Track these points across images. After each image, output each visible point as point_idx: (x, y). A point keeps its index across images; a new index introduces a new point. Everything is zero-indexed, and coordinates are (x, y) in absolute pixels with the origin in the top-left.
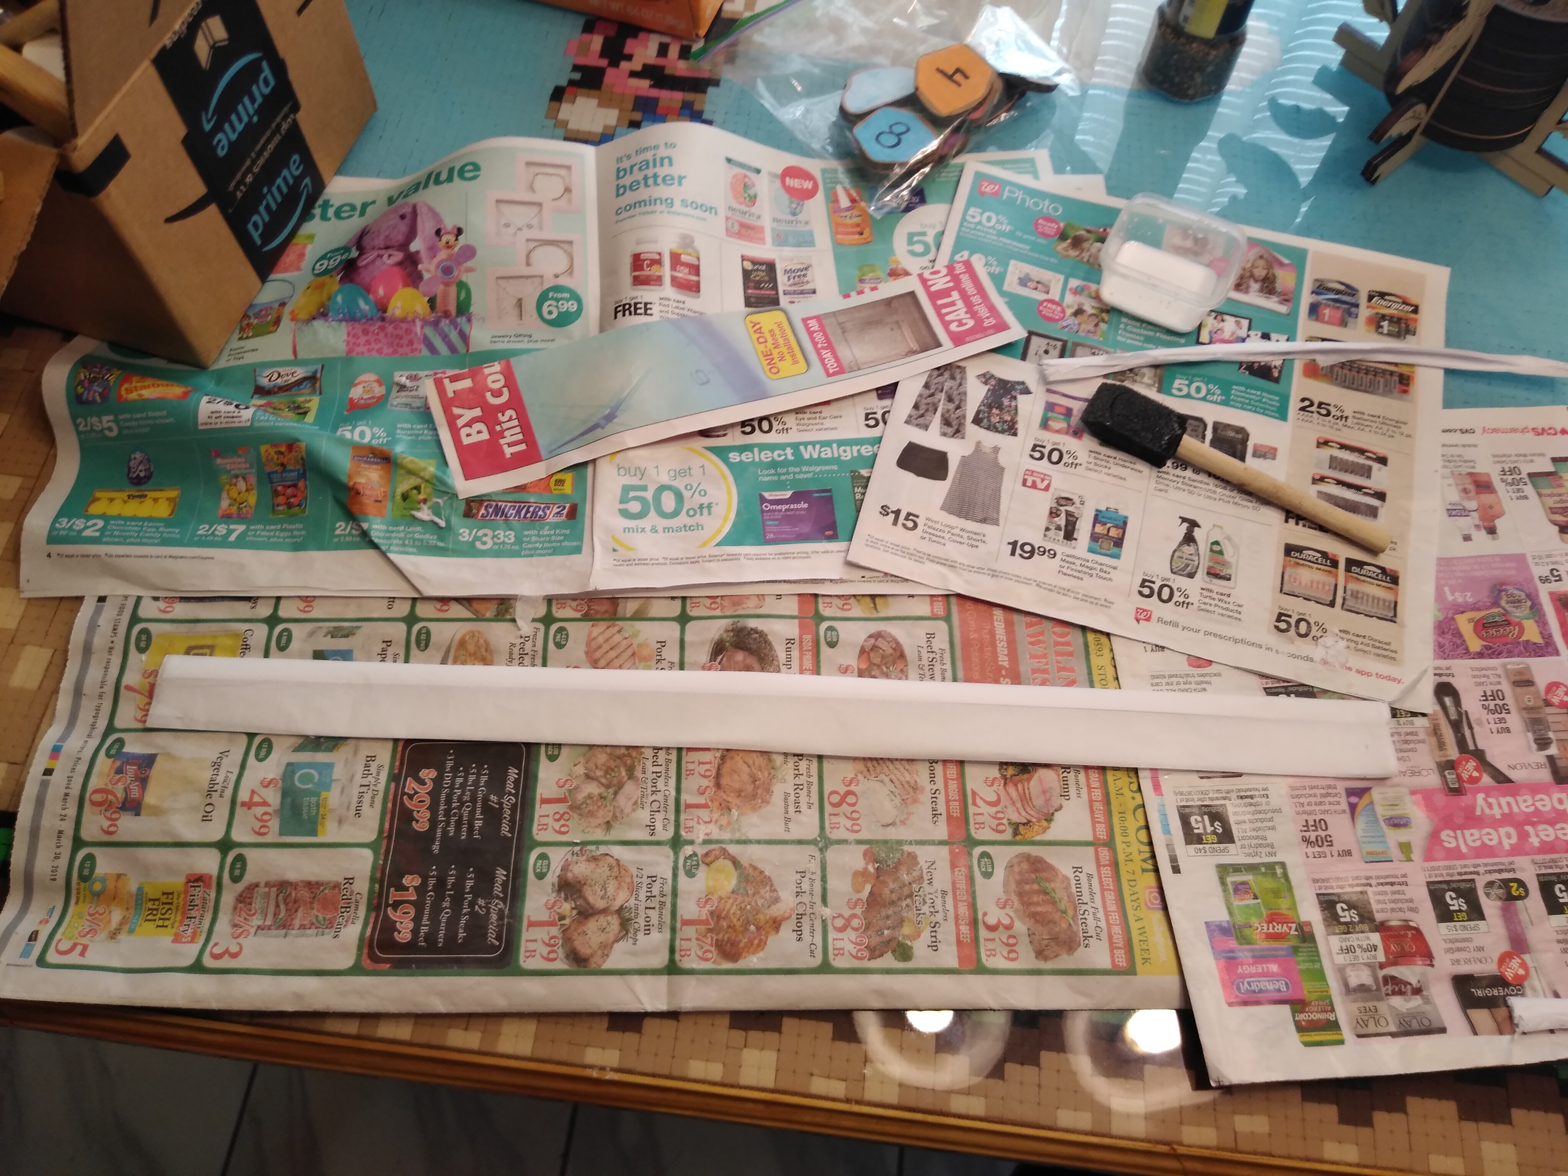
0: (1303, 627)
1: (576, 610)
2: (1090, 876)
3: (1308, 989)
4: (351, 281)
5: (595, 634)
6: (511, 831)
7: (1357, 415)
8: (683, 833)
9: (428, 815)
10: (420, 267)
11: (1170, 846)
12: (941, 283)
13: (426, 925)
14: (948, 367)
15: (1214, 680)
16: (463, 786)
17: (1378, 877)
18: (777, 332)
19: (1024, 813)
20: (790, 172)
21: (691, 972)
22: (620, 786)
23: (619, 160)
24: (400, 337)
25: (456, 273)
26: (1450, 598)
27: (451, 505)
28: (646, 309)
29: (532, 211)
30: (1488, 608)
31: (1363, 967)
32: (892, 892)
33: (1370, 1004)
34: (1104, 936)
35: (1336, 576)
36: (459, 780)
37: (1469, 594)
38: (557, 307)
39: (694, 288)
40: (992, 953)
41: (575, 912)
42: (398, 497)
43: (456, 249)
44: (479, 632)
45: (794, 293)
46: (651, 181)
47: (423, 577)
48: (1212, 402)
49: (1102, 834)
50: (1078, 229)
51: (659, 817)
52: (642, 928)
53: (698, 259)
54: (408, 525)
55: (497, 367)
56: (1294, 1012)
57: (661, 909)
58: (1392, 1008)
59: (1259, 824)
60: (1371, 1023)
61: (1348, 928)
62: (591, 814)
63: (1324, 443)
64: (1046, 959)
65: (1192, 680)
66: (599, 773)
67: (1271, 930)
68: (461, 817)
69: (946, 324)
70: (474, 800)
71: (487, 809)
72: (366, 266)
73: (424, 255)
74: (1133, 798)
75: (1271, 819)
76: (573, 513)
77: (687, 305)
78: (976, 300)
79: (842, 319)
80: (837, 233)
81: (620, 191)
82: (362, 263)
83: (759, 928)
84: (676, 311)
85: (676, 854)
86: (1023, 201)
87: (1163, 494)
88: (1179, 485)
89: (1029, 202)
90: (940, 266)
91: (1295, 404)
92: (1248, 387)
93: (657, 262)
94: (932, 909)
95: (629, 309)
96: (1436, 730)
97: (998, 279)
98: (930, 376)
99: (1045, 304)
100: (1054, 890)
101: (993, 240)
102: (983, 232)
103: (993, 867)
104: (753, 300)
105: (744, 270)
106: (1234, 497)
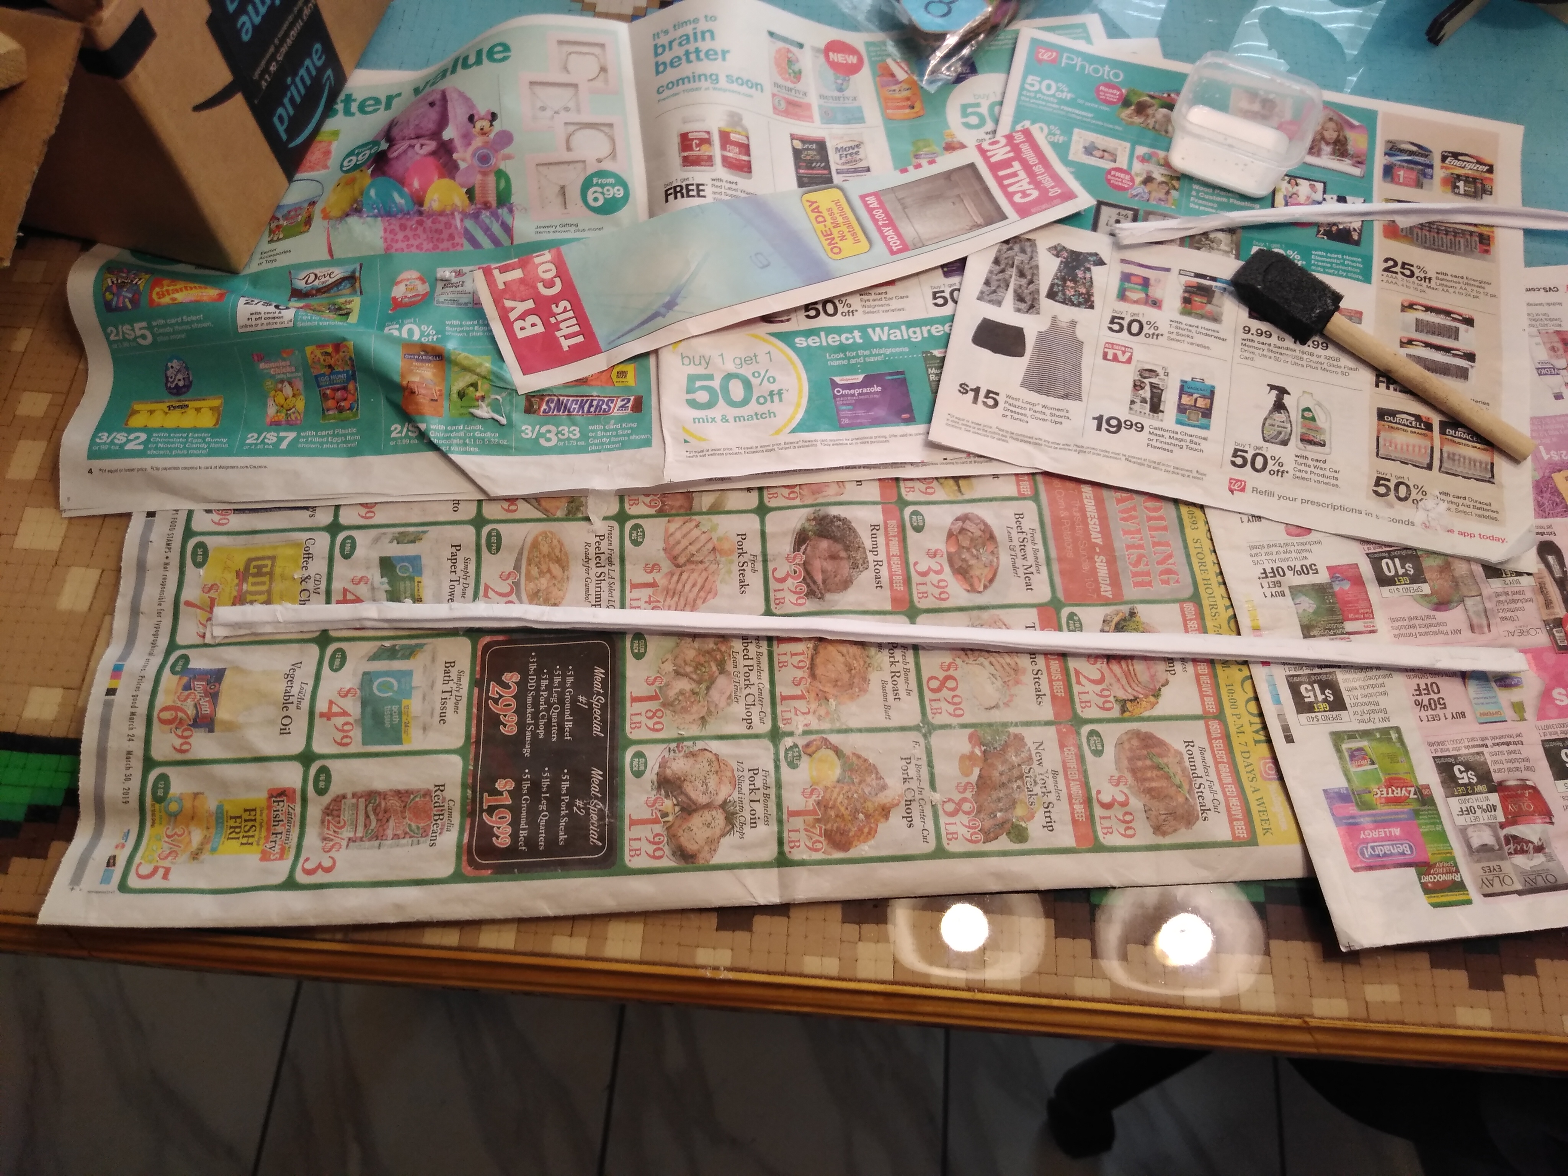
0: (1402, 490)
1: (650, 507)
2: (1202, 750)
3: (1432, 852)
5: (672, 530)
6: (603, 731)
7: (1441, 276)
8: (781, 725)
9: (515, 718)
10: (455, 156)
11: (1281, 717)
12: (1001, 153)
13: (524, 829)
14: (1016, 239)
15: (1314, 548)
16: (549, 688)
17: (1493, 738)
18: (835, 210)
19: (1130, 690)
20: (834, 47)
21: (802, 863)
22: (712, 681)
23: (656, 36)
24: (440, 232)
25: (493, 161)
26: (1548, 455)
27: (511, 401)
29: (568, 92)
31: (1484, 827)
32: (1001, 774)
33: (1493, 864)
34: (1222, 808)
35: (1432, 439)
36: (544, 683)
37: (1564, 452)
38: (603, 193)
39: (745, 168)
40: (1109, 831)
41: (677, 809)
42: (455, 396)
43: (492, 136)
44: (551, 533)
45: (847, 171)
46: (693, 57)
47: (488, 477)
49: (1211, 707)
50: (1141, 95)
51: (755, 710)
52: (748, 821)
53: (748, 138)
54: (467, 423)
55: (547, 256)
56: (1420, 875)
57: (766, 801)
58: (1515, 866)
59: (1371, 691)
60: (1496, 882)
61: (1468, 790)
62: (685, 710)
63: (1409, 307)
64: (1164, 834)
65: (1292, 548)
66: (689, 669)
67: (1390, 795)
68: (550, 719)
69: (1009, 196)
70: (561, 701)
71: (576, 709)
73: (458, 143)
74: (1240, 670)
75: (1382, 685)
76: (638, 406)
77: (739, 187)
78: (1039, 169)
79: (900, 195)
81: (660, 67)
82: (393, 155)
83: (868, 816)
84: (729, 192)
85: (776, 746)
86: (1083, 68)
87: (1249, 362)
88: (1265, 352)
89: (1089, 69)
90: (999, 136)
91: (1378, 265)
92: (1327, 251)
93: (706, 141)
94: (1044, 790)
95: (680, 191)
96: (1542, 589)
97: (1062, 150)
98: (999, 251)
99: (1113, 173)
100: (1167, 765)
101: (1054, 108)
102: (1043, 100)
103: (1102, 745)
104: (806, 180)
105: (794, 149)
106: (1322, 363)
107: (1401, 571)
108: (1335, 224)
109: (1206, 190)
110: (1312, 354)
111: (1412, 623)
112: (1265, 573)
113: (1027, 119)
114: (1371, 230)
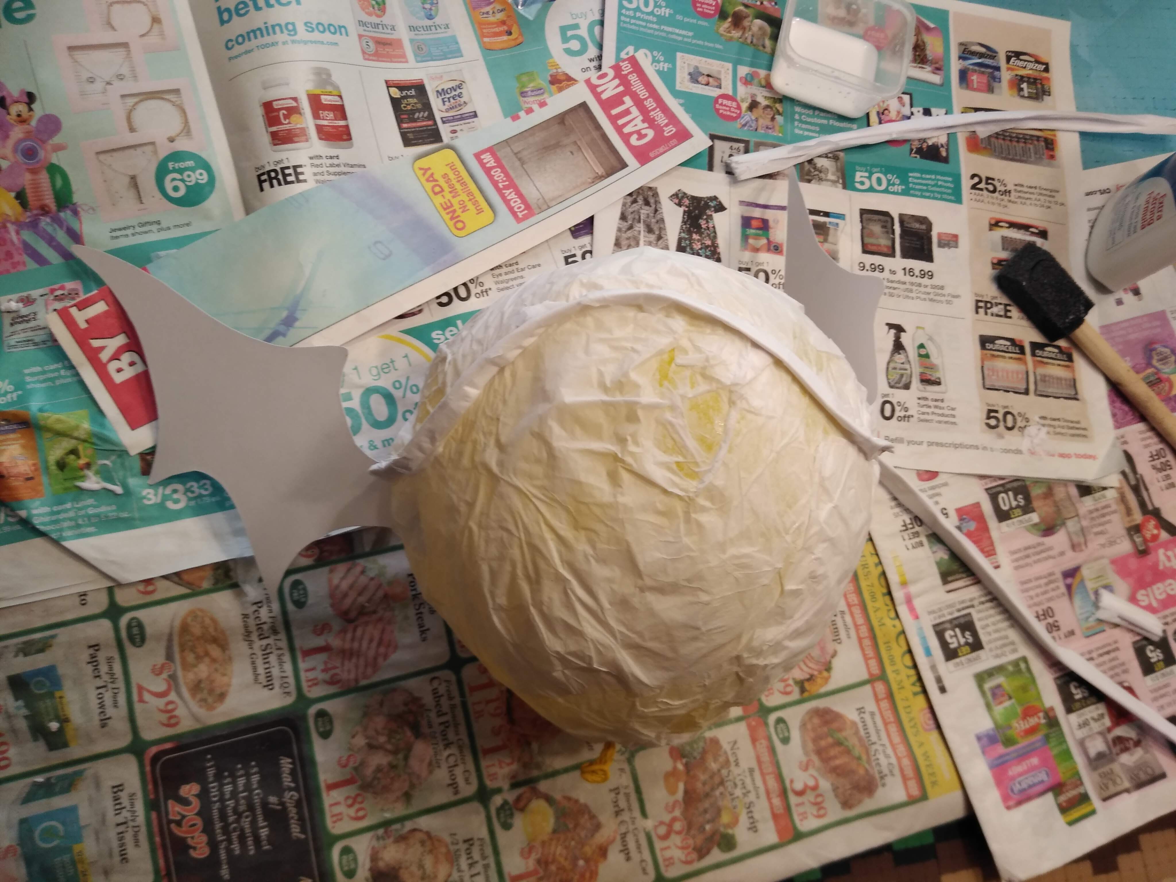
0: (1009, 420)
1: (307, 556)
2: (872, 714)
3: (1062, 772)
5: (336, 581)
6: (303, 831)
7: (1019, 188)
8: (487, 782)
9: (204, 838)
11: (933, 668)
12: (611, 88)
14: (640, 190)
15: (942, 490)
16: (234, 794)
17: (1097, 649)
18: (452, 176)
19: (805, 669)
22: (409, 749)
27: (123, 465)
28: (297, 174)
29: (118, 55)
30: (1145, 369)
31: (1096, 736)
32: (704, 784)
33: (1106, 769)
34: (897, 771)
35: (1025, 363)
36: (228, 788)
38: (183, 180)
39: (344, 136)
40: (804, 816)
42: (53, 468)
44: (201, 610)
45: (453, 119)
47: (112, 560)
48: (893, 193)
49: (875, 670)
51: (459, 771)
53: (340, 97)
54: (76, 500)
56: (1056, 796)
57: (486, 871)
58: (1122, 765)
60: (1110, 785)
61: (1084, 703)
62: (386, 789)
63: (995, 224)
64: (851, 807)
66: (382, 739)
68: (242, 830)
69: (626, 138)
70: (251, 807)
71: (268, 813)
74: (894, 626)
77: (342, 160)
78: (650, 104)
79: (516, 147)
80: (483, 36)
81: (224, 16)
83: (587, 860)
84: (332, 170)
85: (486, 807)
90: (605, 69)
91: (966, 183)
92: (922, 172)
93: (293, 111)
94: (744, 791)
95: (276, 178)
96: (1123, 499)
97: (668, 78)
98: (624, 205)
99: (720, 101)
100: (846, 739)
101: (655, 29)
102: (643, 20)
103: (788, 731)
104: (411, 136)
105: (392, 99)
106: (929, 293)
107: (1014, 504)
108: (924, 140)
109: (806, 111)
110: (920, 285)
111: (1027, 553)
112: (905, 525)
113: (631, 44)
114: (956, 144)
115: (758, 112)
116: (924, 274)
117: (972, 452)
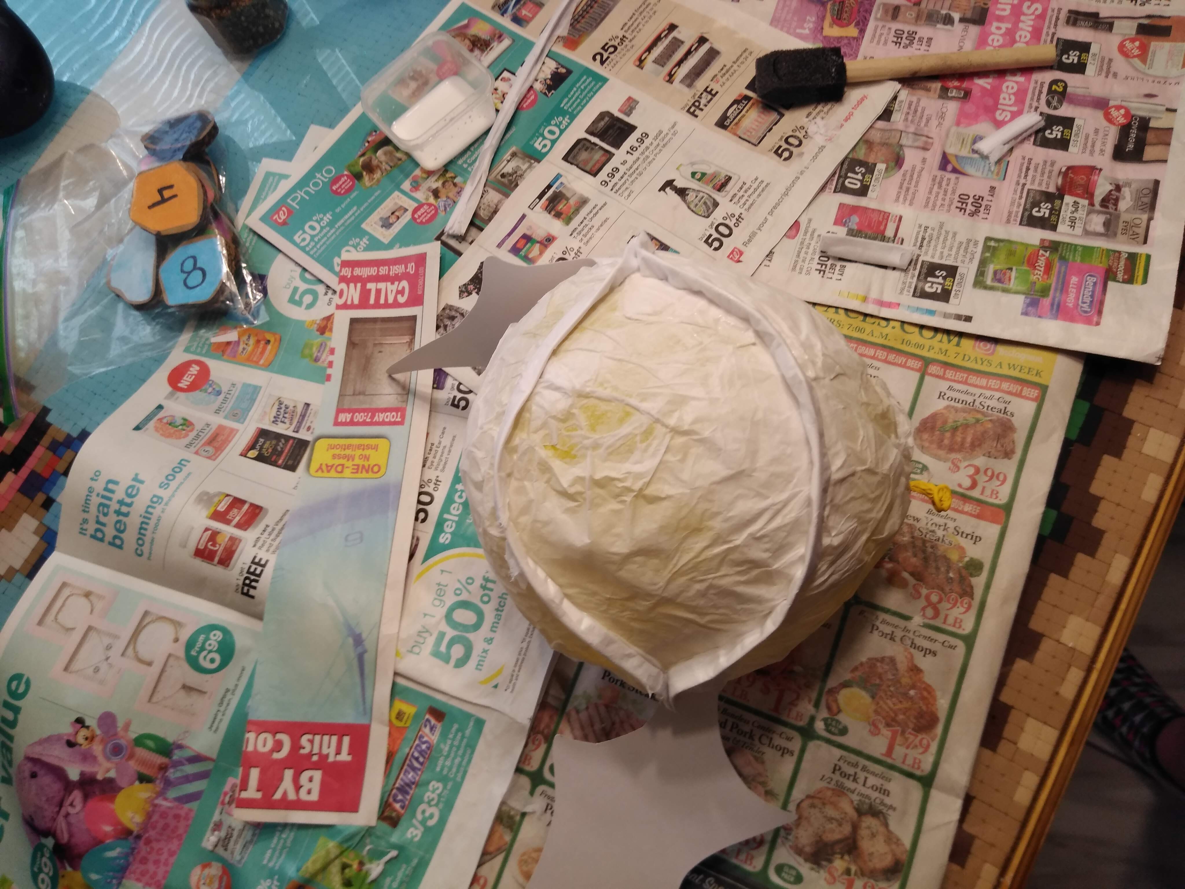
0: (793, 141)
1: (538, 746)
2: (950, 388)
3: (1098, 263)
4: (80, 856)
7: (625, 28)
8: (800, 724)
10: (100, 777)
11: (946, 316)
12: (354, 293)
14: (439, 318)
15: (813, 226)
17: (1019, 176)
18: (337, 452)
20: (174, 379)
21: (936, 765)
23: (83, 531)
24: (166, 826)
25: (123, 742)
26: (807, 31)
27: (378, 837)
28: (258, 564)
29: (93, 638)
30: (825, 10)
31: (1089, 218)
32: (915, 556)
33: (1121, 225)
34: (1008, 398)
35: (758, 101)
37: (808, 18)
38: (210, 651)
39: (256, 511)
40: (995, 493)
41: (846, 857)
43: (98, 732)
44: (524, 854)
45: (300, 423)
46: (124, 509)
48: (567, 127)
49: (918, 364)
50: (357, 163)
51: (777, 741)
52: (881, 796)
53: (228, 495)
55: (251, 736)
56: (1115, 280)
57: (868, 771)
58: (1127, 211)
59: (948, 243)
60: (1137, 230)
61: (1055, 214)
63: (641, 62)
64: (1013, 452)
65: (807, 242)
67: (1042, 269)
69: (396, 305)
72: (71, 835)
73: (88, 769)
74: (894, 328)
75: (947, 233)
76: (438, 714)
77: (272, 524)
78: (383, 270)
79: (350, 391)
80: (257, 362)
81: (117, 543)
83: (913, 687)
84: (272, 537)
85: (819, 738)
86: (307, 193)
87: (633, 196)
88: (631, 180)
89: (312, 189)
91: (596, 67)
92: (566, 96)
93: (214, 535)
94: (942, 528)
95: (251, 581)
97: (375, 244)
99: (416, 216)
100: (955, 421)
101: (334, 233)
102: (322, 238)
103: (919, 463)
104: (290, 462)
105: (256, 459)
106: (658, 145)
107: (859, 177)
108: (545, 80)
109: (465, 156)
110: (647, 148)
111: (904, 188)
112: (820, 271)
113: (333, 258)
114: (564, 57)
115: (443, 193)
116: (641, 140)
117: (799, 183)
